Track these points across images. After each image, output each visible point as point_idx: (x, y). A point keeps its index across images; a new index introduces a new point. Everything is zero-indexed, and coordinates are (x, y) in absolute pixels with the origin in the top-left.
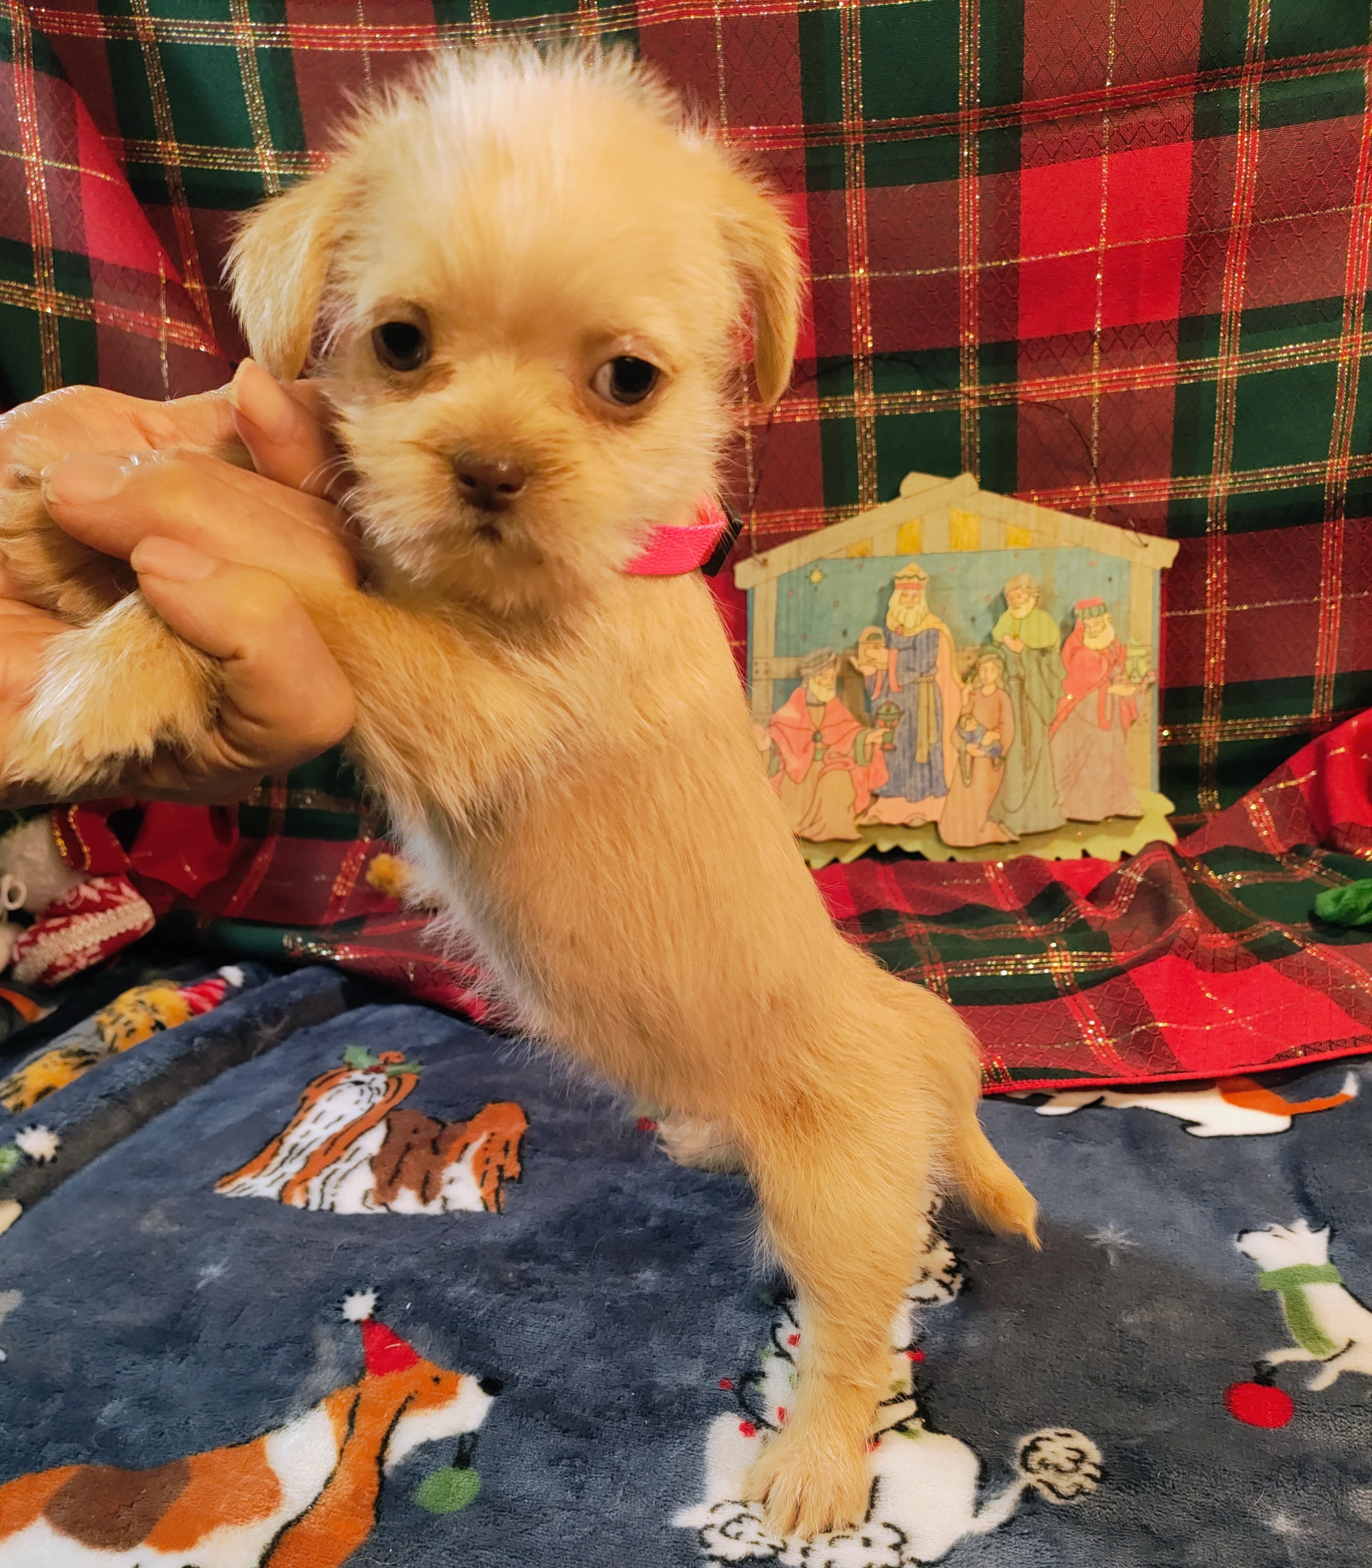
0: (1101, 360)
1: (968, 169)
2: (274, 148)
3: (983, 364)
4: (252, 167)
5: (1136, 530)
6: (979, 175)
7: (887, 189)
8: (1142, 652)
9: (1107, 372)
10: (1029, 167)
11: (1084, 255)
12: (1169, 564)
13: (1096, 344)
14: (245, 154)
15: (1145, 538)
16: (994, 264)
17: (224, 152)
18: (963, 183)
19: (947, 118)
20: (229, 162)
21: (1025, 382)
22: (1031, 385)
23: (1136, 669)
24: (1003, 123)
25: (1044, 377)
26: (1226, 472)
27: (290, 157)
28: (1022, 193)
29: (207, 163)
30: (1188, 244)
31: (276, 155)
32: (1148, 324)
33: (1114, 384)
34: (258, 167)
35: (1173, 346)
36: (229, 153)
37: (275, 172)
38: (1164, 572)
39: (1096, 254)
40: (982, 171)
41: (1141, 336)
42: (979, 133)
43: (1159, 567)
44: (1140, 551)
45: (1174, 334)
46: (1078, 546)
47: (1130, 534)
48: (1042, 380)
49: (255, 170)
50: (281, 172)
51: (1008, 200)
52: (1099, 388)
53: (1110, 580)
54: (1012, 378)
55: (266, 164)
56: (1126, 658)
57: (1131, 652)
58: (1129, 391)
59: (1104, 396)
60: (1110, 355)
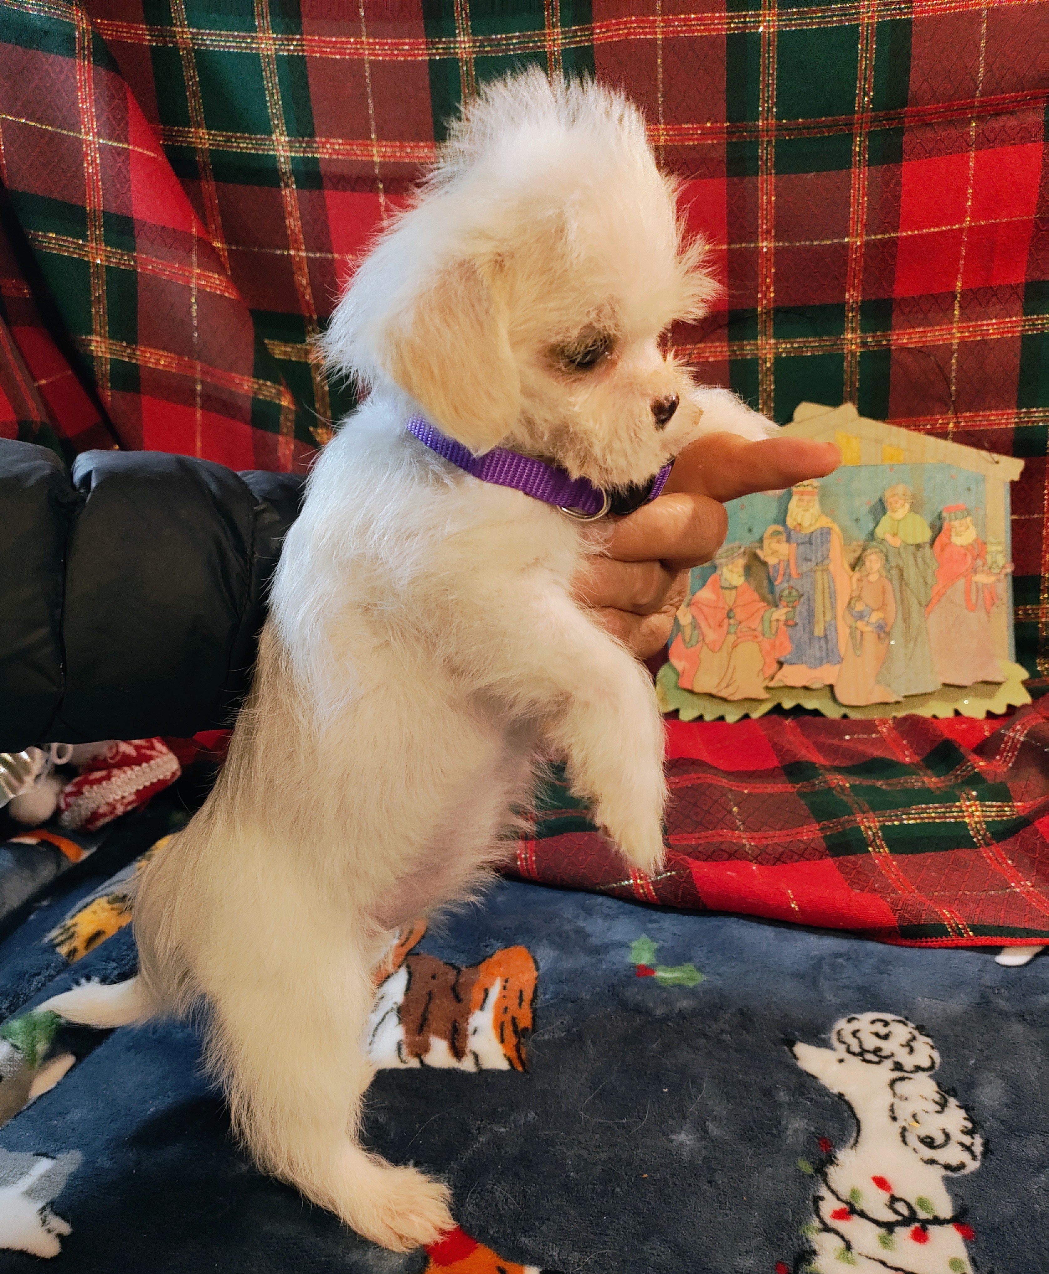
0: (962, 315)
1: (859, 161)
2: (288, 135)
3: (865, 317)
4: (269, 150)
5: (990, 450)
6: (868, 165)
7: (792, 176)
8: (1000, 548)
9: (966, 325)
10: (910, 160)
11: (952, 230)
12: (1017, 478)
13: (957, 301)
14: (263, 139)
15: (998, 457)
16: (879, 237)
17: (246, 138)
18: (855, 173)
19: (844, 120)
20: (250, 146)
21: (898, 332)
22: (903, 334)
23: (996, 563)
24: (889, 125)
25: (914, 328)
27: (301, 143)
28: (903, 180)
29: (232, 147)
30: (1036, 223)
31: (289, 142)
32: (1001, 286)
33: (971, 334)
34: (274, 150)
35: (1020, 304)
36: (250, 138)
37: (288, 154)
38: (1014, 484)
39: (961, 230)
40: (870, 163)
41: (995, 296)
42: (870, 132)
43: (1010, 481)
44: (993, 467)
45: (1022, 295)
46: (942, 462)
47: (986, 453)
48: (913, 330)
49: (271, 153)
50: (293, 155)
51: (891, 186)
52: (959, 337)
53: (970, 490)
54: (889, 327)
55: (280, 148)
56: (986, 553)
57: (990, 548)
58: (984, 340)
59: (963, 343)
60: (969, 311)
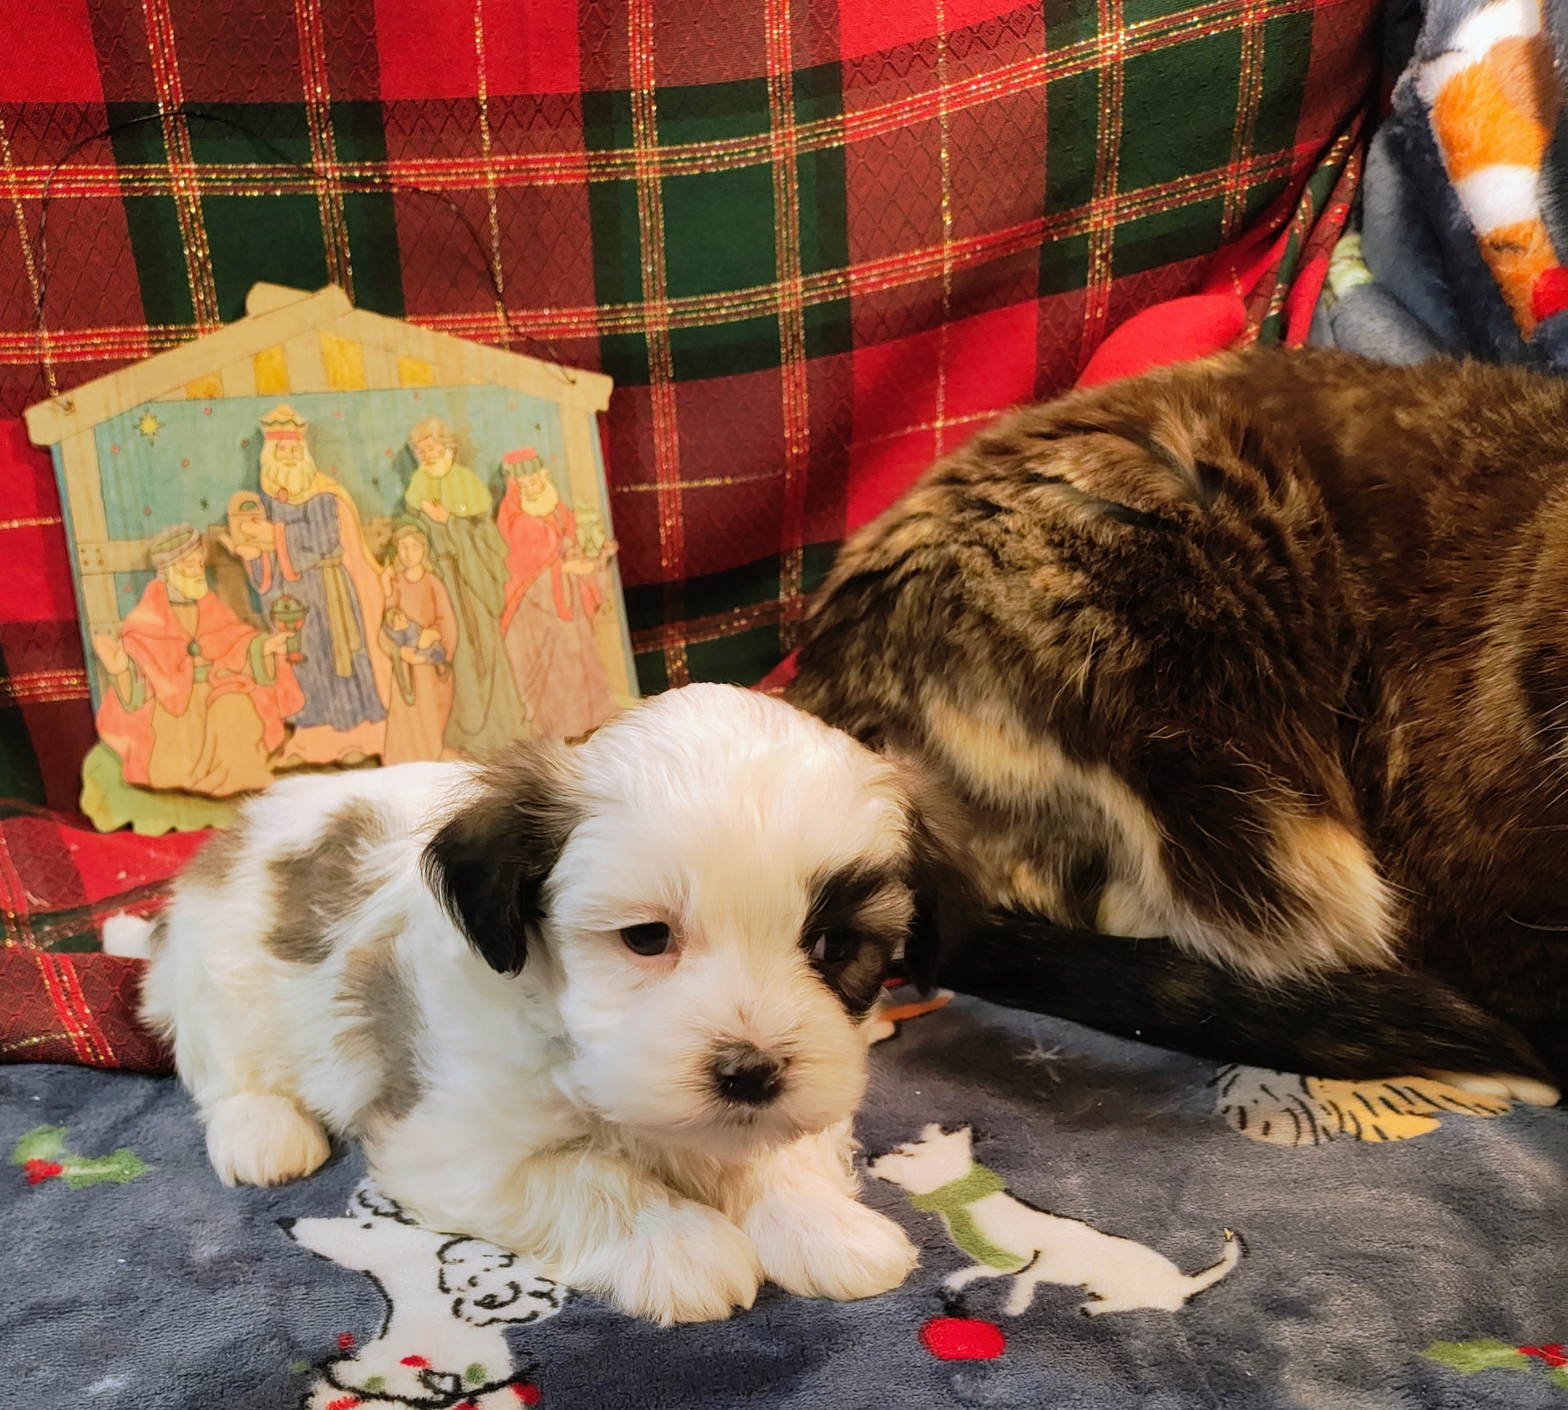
0: (493, 140)
3: (339, 131)
5: (560, 362)
8: (594, 517)
9: (503, 159)
12: (604, 406)
13: (483, 118)
15: (571, 373)
21: (398, 163)
22: (408, 168)
23: (590, 540)
25: (423, 158)
26: (662, 299)
32: (545, 95)
33: (511, 175)
35: (577, 130)
38: (599, 415)
41: (538, 111)
43: (593, 411)
44: (568, 388)
45: (578, 114)
46: (491, 383)
47: (553, 368)
48: (420, 162)
52: (494, 181)
53: (538, 427)
54: (380, 154)
56: (576, 526)
58: (530, 186)
59: (501, 189)
60: (502, 135)
